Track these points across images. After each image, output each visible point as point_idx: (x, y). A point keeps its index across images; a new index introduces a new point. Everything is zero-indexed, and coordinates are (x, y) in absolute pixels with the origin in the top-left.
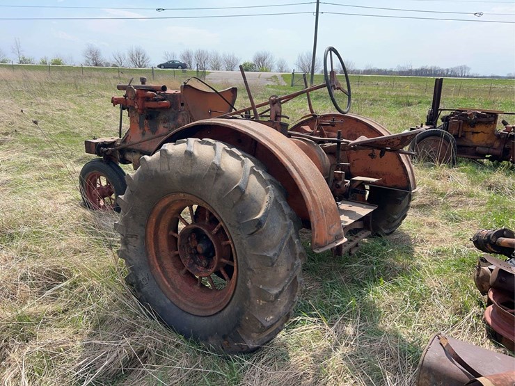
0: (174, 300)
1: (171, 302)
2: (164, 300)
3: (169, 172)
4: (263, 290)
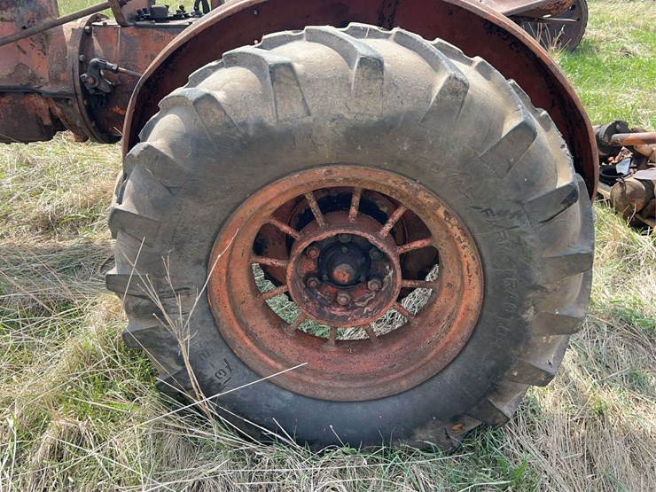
0: (300, 388)
1: (296, 394)
2: (278, 396)
3: (309, 120)
4: (561, 317)
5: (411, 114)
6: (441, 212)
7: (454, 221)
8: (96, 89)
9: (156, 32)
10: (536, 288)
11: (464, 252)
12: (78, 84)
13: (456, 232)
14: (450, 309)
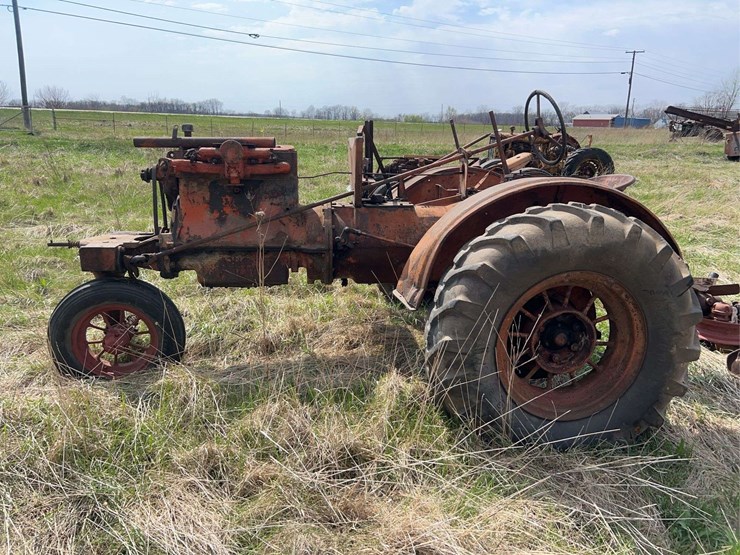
3: (569, 247)
4: (690, 350)
5: (617, 243)
6: (623, 296)
7: (630, 300)
8: (345, 246)
9: (380, 210)
10: (676, 334)
11: (635, 318)
12: (331, 243)
13: (631, 306)
14: (623, 357)
